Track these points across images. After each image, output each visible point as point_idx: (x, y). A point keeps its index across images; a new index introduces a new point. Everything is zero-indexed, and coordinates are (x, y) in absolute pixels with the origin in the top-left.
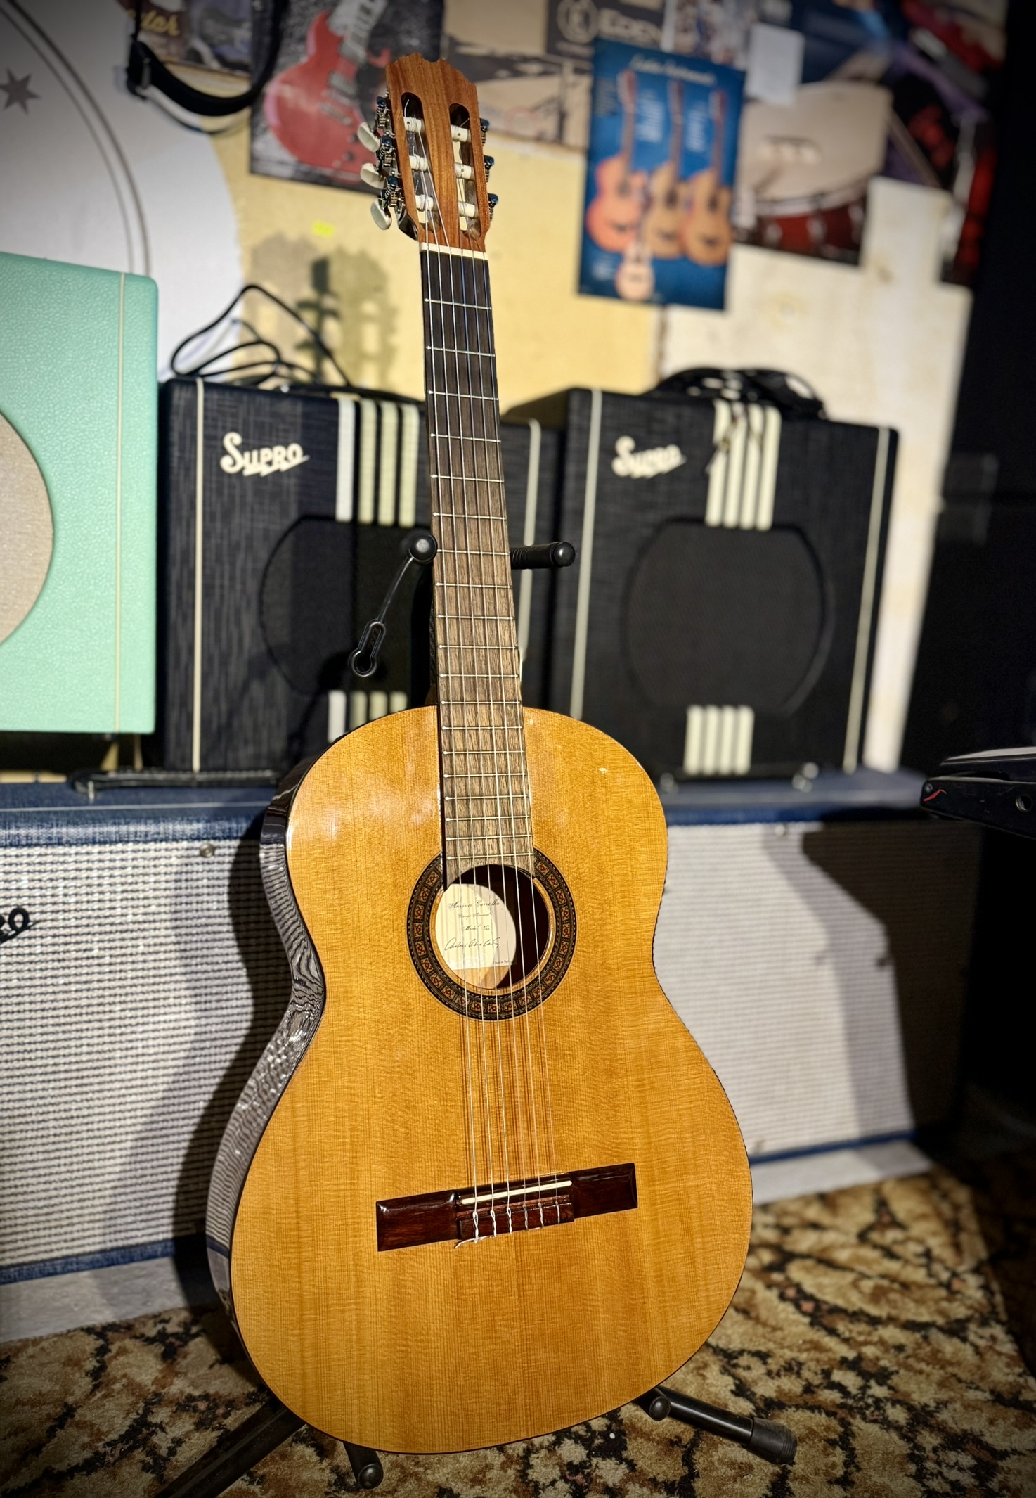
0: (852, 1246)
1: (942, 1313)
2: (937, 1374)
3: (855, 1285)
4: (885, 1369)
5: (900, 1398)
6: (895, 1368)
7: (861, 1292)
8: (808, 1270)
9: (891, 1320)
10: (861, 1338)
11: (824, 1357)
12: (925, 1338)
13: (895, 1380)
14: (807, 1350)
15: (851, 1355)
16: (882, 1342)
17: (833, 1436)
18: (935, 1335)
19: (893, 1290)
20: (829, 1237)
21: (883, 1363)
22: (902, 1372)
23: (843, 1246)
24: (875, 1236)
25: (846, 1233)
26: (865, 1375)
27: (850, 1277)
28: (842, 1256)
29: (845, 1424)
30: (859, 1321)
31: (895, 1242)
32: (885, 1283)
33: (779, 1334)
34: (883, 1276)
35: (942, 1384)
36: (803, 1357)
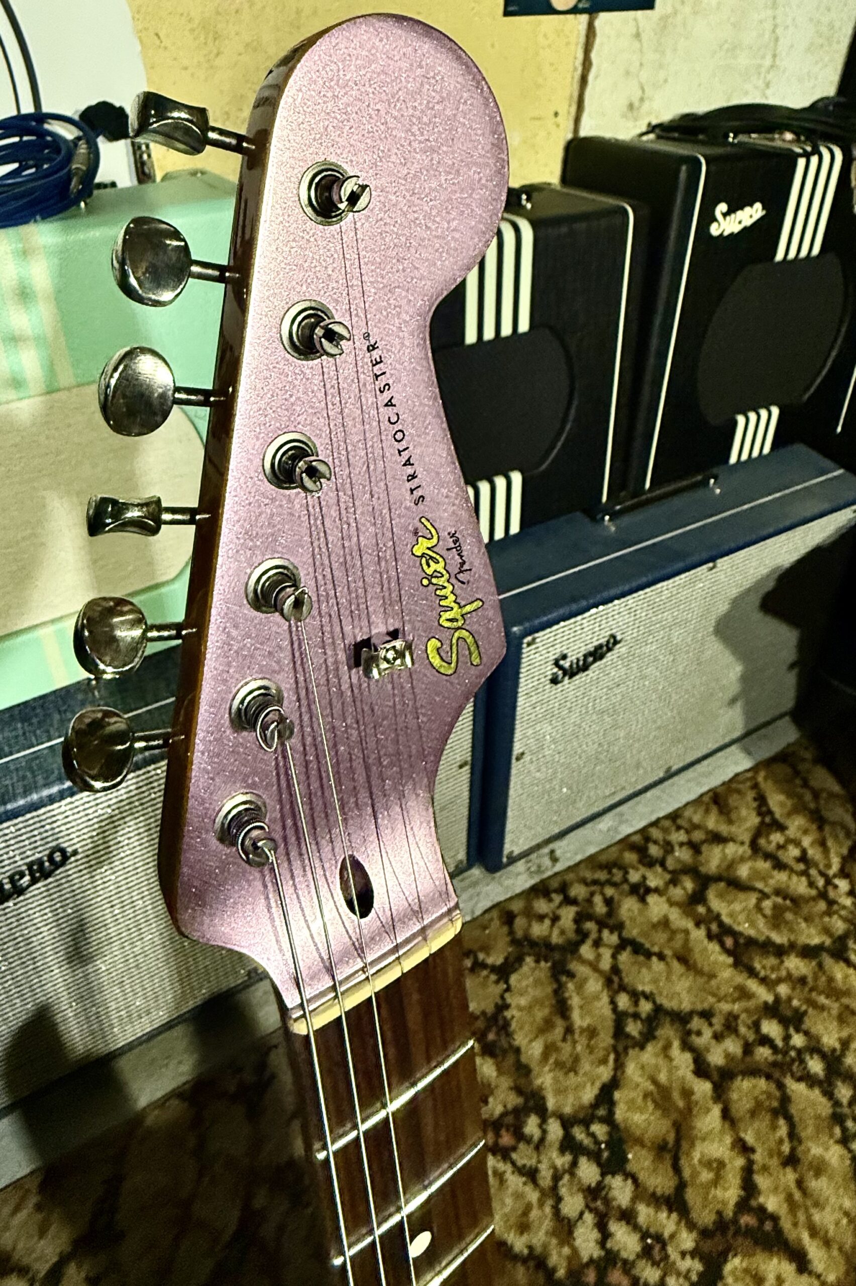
0: (750, 858)
1: (827, 931)
2: (835, 1007)
3: (759, 908)
4: (796, 1010)
5: (813, 1044)
6: (804, 1008)
7: (765, 916)
8: (721, 896)
9: (792, 946)
10: (774, 976)
11: (751, 1004)
12: (820, 966)
13: (807, 1024)
14: (739, 999)
15: (770, 999)
16: (789, 977)
17: (775, 1104)
18: (828, 961)
19: (788, 909)
20: (731, 849)
21: (795, 1003)
22: (810, 1010)
23: (742, 859)
24: (762, 842)
25: (742, 843)
26: (785, 1022)
27: (753, 899)
28: (743, 871)
29: (781, 1086)
30: (768, 952)
31: (780, 847)
32: (779, 900)
33: (713, 982)
34: (778, 892)
35: (841, 1020)
36: (736, 1007)
